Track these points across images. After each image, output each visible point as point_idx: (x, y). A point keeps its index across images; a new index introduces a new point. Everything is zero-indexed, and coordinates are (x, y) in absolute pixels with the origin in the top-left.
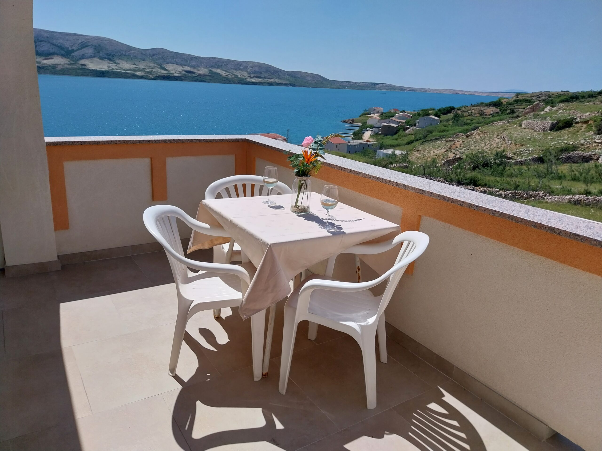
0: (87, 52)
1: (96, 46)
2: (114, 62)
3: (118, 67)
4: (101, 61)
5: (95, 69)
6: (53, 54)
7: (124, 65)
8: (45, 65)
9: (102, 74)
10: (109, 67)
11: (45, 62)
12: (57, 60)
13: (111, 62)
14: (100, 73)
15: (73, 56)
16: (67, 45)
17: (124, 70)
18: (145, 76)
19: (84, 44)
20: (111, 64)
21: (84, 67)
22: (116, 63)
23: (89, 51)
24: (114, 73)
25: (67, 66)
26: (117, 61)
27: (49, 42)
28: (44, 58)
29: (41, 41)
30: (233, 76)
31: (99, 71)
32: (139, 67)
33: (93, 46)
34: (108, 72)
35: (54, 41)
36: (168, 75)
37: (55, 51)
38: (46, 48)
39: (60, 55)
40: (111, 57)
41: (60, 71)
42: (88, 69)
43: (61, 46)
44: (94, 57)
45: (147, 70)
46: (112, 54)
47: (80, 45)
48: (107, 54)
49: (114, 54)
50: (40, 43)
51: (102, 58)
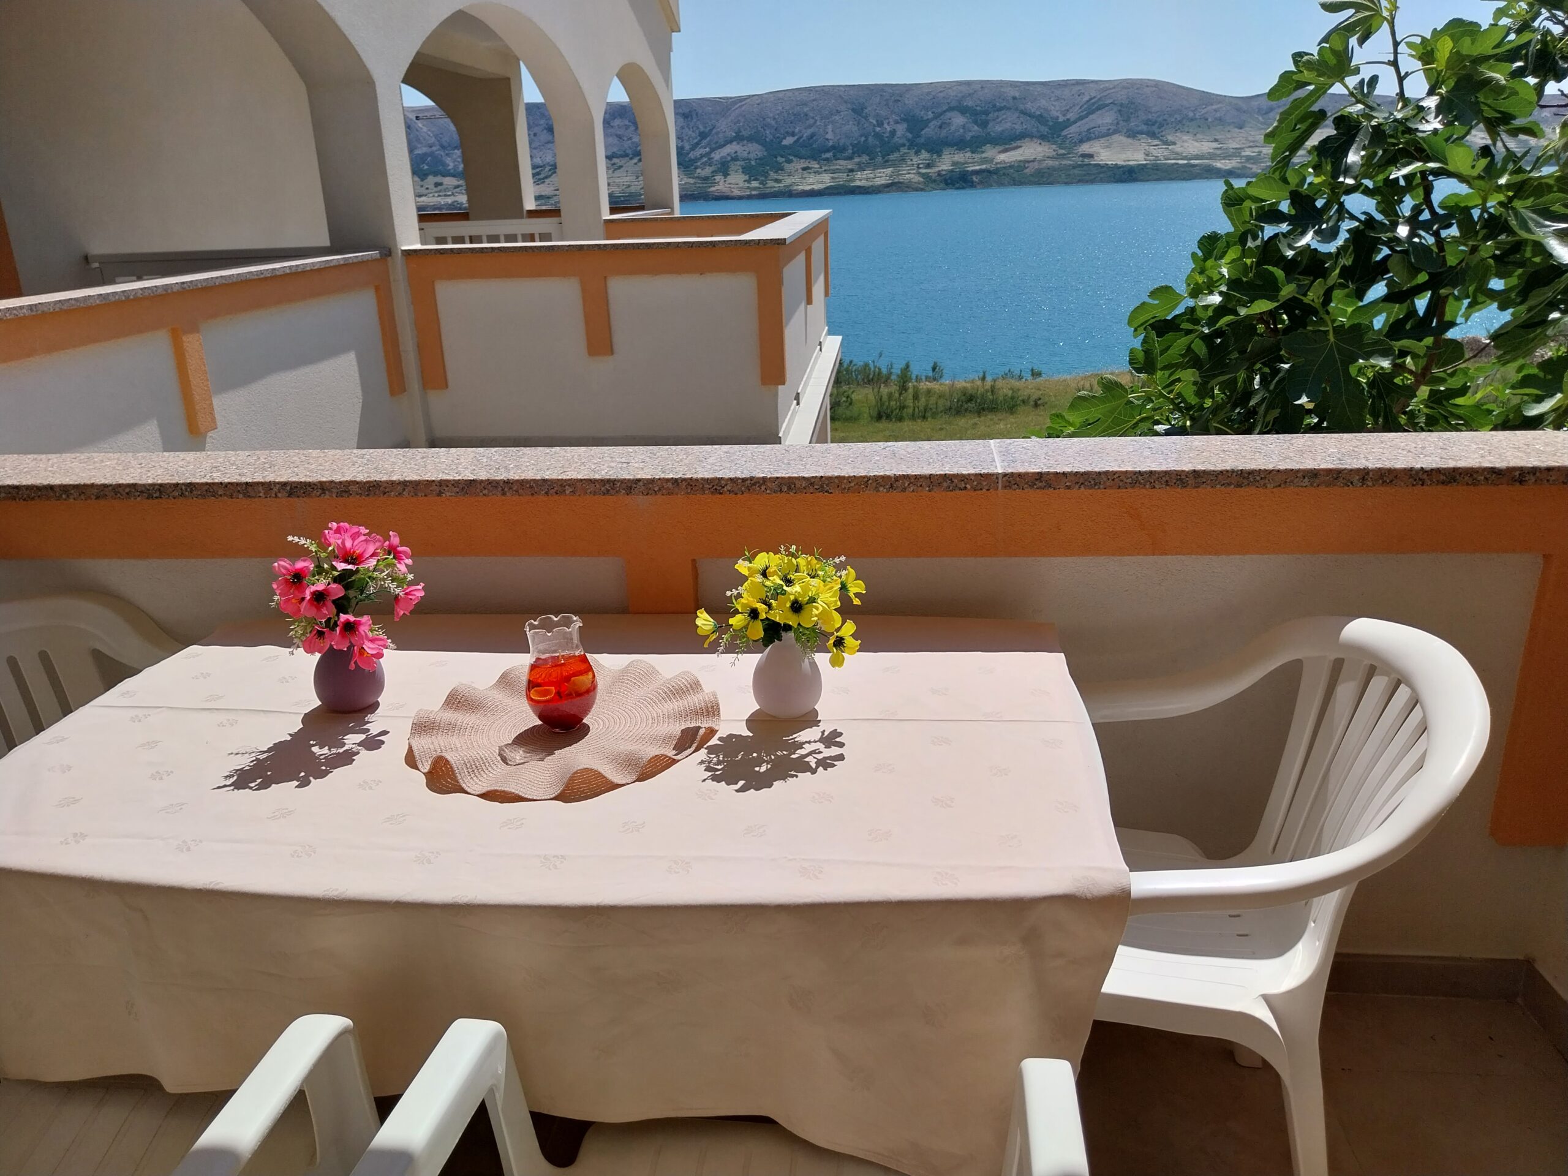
0: (1100, 122)
1: (1121, 105)
2: (1161, 140)
3: (1172, 152)
4: (1130, 140)
5: (1114, 163)
6: (1023, 136)
7: (1186, 144)
8: (1002, 166)
9: (1128, 175)
10: (1147, 155)
11: (1002, 157)
12: (1031, 151)
13: (1156, 142)
14: (1124, 173)
15: (1065, 136)
16: (1055, 111)
17: (1185, 158)
18: (1238, 169)
19: (1093, 104)
20: (1156, 145)
21: (1086, 161)
22: (1166, 143)
23: (1105, 119)
24: (1157, 170)
25: (1050, 163)
26: (1170, 138)
27: (1016, 109)
28: (1001, 148)
29: (1000, 109)
31: (1123, 167)
32: (1225, 146)
33: (1115, 104)
34: (1142, 167)
35: (1029, 105)
37: (1026, 129)
38: (1008, 125)
39: (1036, 137)
40: (1155, 128)
41: (1031, 175)
42: (1096, 165)
43: (1041, 116)
44: (1115, 132)
45: (1248, 152)
46: (1160, 119)
47: (1085, 106)
48: (1147, 123)
49: (1165, 120)
50: (996, 114)
51: (1132, 134)
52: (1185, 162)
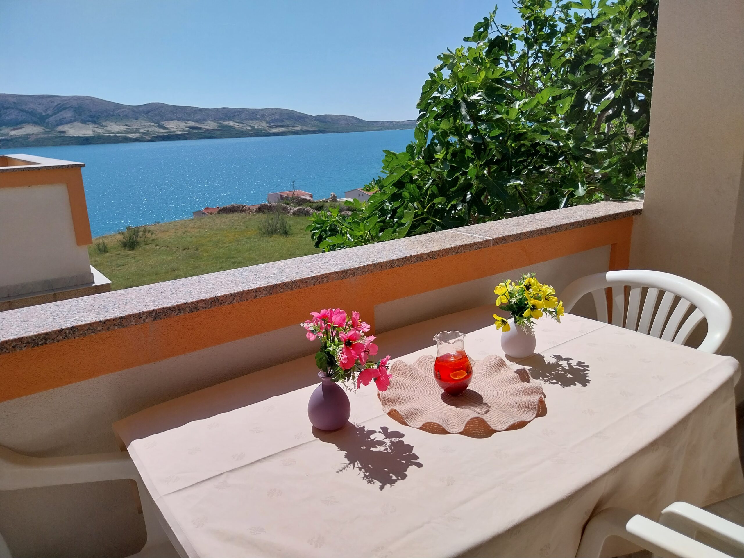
0: (65, 116)
1: (75, 108)
2: (99, 125)
3: (106, 130)
4: (83, 125)
5: (77, 135)
6: (23, 122)
7: (112, 127)
8: (14, 137)
9: (86, 141)
10: (94, 131)
11: (13, 133)
12: (29, 130)
14: (84, 140)
15: (48, 123)
16: (40, 109)
17: (113, 133)
18: (140, 138)
19: (61, 107)
20: (98, 127)
21: (62, 134)
22: (102, 126)
23: (68, 114)
24: (101, 139)
25: (42, 136)
26: (104, 124)
27: (17, 108)
28: (12, 128)
29: (7, 108)
30: (249, 128)
31: (82, 137)
32: (131, 128)
33: (72, 108)
34: (93, 137)
35: (24, 107)
36: (169, 133)
37: (24, 119)
38: (13, 117)
39: (31, 123)
40: (95, 119)
41: (33, 142)
42: (68, 137)
43: (32, 112)
44: (75, 121)
45: (142, 131)
46: (97, 115)
47: (56, 108)
48: (91, 116)
49: (99, 116)
50: (5, 111)
51: (84, 122)
52: (113, 135)
